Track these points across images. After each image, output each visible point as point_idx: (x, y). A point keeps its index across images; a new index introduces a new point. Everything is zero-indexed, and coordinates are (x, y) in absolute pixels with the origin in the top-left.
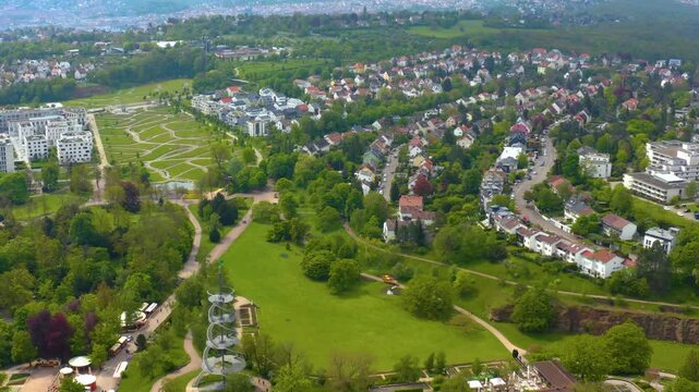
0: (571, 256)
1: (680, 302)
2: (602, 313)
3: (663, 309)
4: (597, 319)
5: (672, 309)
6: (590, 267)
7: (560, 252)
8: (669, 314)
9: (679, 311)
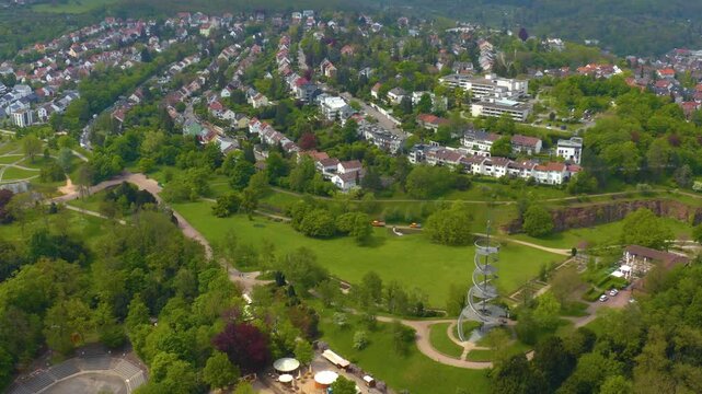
0: (526, 172)
1: (619, 191)
2: (579, 210)
3: (613, 198)
4: (576, 215)
5: (618, 196)
6: (545, 178)
7: (512, 171)
8: (619, 201)
9: (625, 197)
